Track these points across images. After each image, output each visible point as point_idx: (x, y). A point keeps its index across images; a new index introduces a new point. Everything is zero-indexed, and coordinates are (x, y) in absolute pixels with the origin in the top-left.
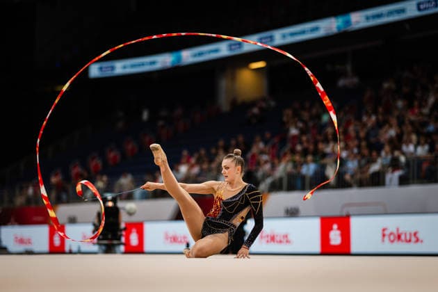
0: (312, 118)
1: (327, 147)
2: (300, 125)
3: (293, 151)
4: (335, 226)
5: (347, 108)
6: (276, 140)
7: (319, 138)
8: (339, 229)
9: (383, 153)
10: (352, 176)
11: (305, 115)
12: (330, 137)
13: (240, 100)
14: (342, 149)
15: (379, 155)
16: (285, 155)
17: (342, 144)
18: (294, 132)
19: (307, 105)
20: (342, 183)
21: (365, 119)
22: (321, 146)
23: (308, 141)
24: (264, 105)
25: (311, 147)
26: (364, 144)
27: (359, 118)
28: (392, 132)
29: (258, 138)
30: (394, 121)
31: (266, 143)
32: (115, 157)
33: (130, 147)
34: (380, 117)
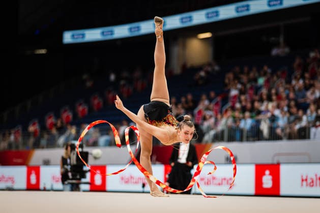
0: (250, 81)
1: (261, 106)
2: (239, 86)
3: (233, 108)
4: (267, 172)
5: (279, 73)
6: (219, 99)
7: (257, 98)
8: (270, 174)
9: (309, 112)
10: (283, 130)
11: (244, 79)
12: (265, 97)
13: (189, 65)
14: (274, 108)
15: (305, 113)
16: (226, 111)
17: (274, 104)
18: (234, 92)
19: (246, 69)
20: (274, 136)
21: (294, 82)
22: (257, 104)
23: (246, 100)
24: (209, 69)
25: (249, 105)
26: (293, 103)
27: (289, 82)
28: (318, 94)
29: (204, 97)
31: (211, 100)
32: (84, 110)
33: (96, 102)
34: (307, 82)
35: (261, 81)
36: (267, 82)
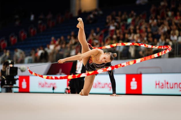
0: (122, 20)
1: (130, 37)
2: (116, 24)
3: (112, 38)
4: (134, 79)
5: (141, 15)
6: (102, 32)
7: (127, 31)
8: (136, 81)
9: (160, 40)
10: (143, 52)
11: (119, 19)
12: (132, 31)
13: (83, 11)
14: (137, 37)
15: (158, 41)
16: (107, 40)
17: (138, 35)
18: (112, 28)
19: (120, 13)
20: (138, 56)
21: (151, 21)
22: (127, 36)
23: (120, 33)
24: (96, 13)
25: (122, 36)
26: (150, 35)
27: (147, 21)
28: (166, 29)
29: (92, 31)
30: (166, 23)
31: (97, 34)
32: (15, 40)
33: (22, 35)
34: (159, 21)
35: (130, 21)
36: (133, 21)
